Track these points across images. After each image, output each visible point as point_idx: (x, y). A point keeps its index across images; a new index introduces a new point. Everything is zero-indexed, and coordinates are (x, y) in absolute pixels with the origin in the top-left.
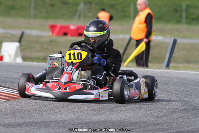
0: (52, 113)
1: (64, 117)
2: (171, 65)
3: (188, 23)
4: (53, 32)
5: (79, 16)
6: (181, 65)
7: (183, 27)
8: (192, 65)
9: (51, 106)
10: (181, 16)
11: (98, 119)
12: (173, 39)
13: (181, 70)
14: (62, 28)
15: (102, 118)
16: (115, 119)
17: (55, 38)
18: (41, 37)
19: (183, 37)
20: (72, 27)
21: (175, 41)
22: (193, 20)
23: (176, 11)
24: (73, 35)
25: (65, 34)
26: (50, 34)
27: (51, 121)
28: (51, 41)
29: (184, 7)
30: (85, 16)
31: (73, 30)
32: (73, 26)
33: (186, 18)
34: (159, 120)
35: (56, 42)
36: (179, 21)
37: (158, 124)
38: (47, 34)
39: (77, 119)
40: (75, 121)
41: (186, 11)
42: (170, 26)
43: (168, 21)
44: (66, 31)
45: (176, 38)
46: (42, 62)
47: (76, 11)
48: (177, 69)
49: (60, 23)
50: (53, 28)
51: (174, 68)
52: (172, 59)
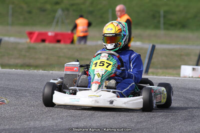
0: (31, 120)
1: (43, 124)
2: (150, 70)
3: (166, 29)
4: (31, 38)
5: (57, 22)
6: (160, 71)
7: (161, 32)
8: (170, 71)
9: (31, 113)
10: (159, 22)
11: (77, 125)
12: (151, 45)
13: (160, 76)
14: (40, 34)
15: (82, 124)
16: (94, 125)
17: (33, 44)
18: (19, 43)
19: (162, 43)
20: (50, 34)
21: (154, 47)
22: (172, 25)
23: (154, 17)
24: (51, 42)
25: (43, 41)
26: (28, 40)
27: (30, 128)
28: (29, 48)
29: (162, 13)
30: (63, 23)
31: (51, 36)
32: (51, 32)
33: (164, 23)
34: (139, 126)
35: (34, 48)
36: (157, 27)
37: (138, 130)
38: (25, 41)
39: (56, 126)
40: (54, 128)
41: (165, 17)
42: (148, 32)
43: (146, 27)
44: (44, 37)
45: (155, 44)
46: (20, 69)
47: (54, 18)
48: (157, 75)
49: (38, 30)
50: (30, 34)
51: (153, 74)
52: (151, 65)
